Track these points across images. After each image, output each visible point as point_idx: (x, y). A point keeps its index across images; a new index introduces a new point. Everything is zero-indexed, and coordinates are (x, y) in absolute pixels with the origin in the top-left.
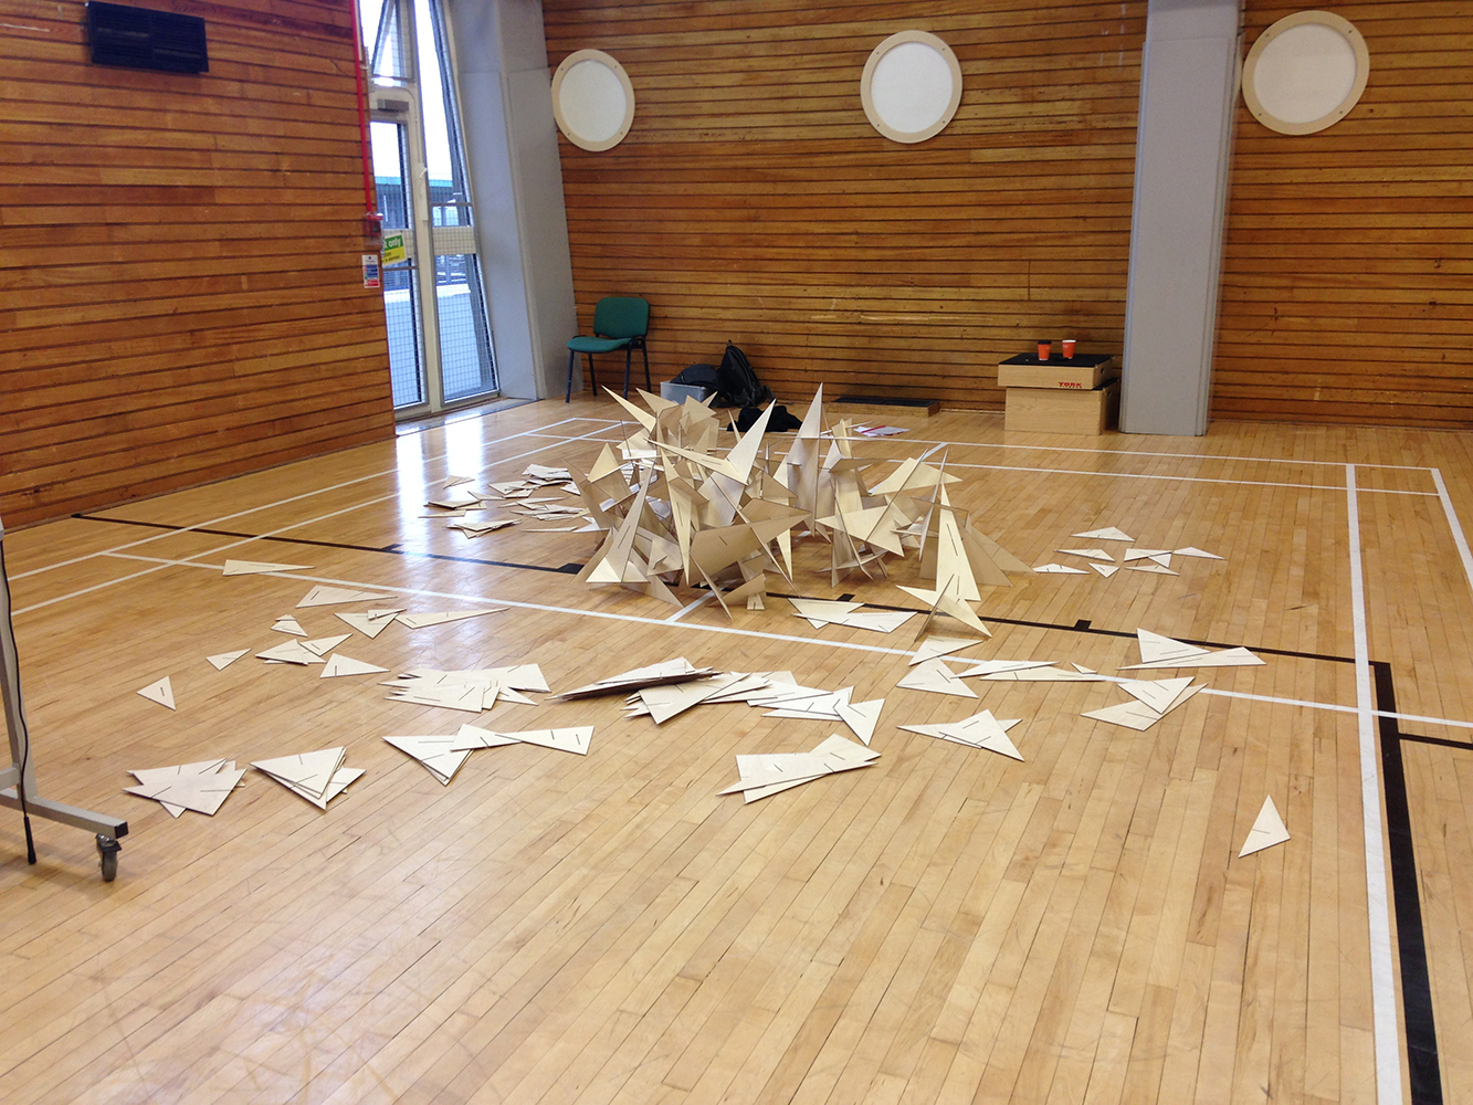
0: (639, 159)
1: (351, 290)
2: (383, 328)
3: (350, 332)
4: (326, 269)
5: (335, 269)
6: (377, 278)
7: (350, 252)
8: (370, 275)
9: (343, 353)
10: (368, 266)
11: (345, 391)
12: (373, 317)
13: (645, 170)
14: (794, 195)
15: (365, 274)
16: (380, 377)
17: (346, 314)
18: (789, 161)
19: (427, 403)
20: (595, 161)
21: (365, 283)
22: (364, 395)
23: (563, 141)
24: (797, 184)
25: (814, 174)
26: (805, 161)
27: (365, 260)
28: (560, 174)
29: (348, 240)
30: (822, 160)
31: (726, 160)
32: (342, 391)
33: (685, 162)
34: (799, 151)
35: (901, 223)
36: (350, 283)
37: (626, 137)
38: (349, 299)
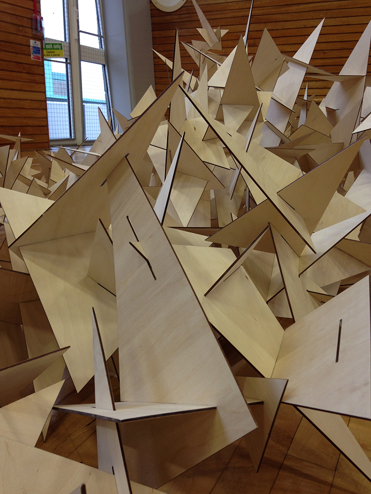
0: (192, 15)
1: (22, 59)
2: (43, 85)
3: (21, 83)
4: (6, 42)
5: (11, 43)
6: (40, 56)
7: (22, 35)
8: (35, 52)
9: (15, 95)
10: (34, 47)
11: (16, 117)
12: (37, 78)
13: (194, 21)
14: (276, 30)
15: (32, 51)
16: (40, 114)
17: (19, 72)
18: (274, 10)
19: (74, 139)
20: (169, 18)
21: (32, 56)
22: (30, 122)
23: (153, 8)
24: (278, 23)
25: (288, 17)
26: (283, 9)
27: (32, 42)
28: (151, 26)
29: (21, 28)
30: (294, 8)
31: (239, 12)
32: (14, 117)
33: (217, 14)
34: (281, 4)
35: (338, 43)
36: (22, 54)
37: (185, 3)
38: (21, 63)
